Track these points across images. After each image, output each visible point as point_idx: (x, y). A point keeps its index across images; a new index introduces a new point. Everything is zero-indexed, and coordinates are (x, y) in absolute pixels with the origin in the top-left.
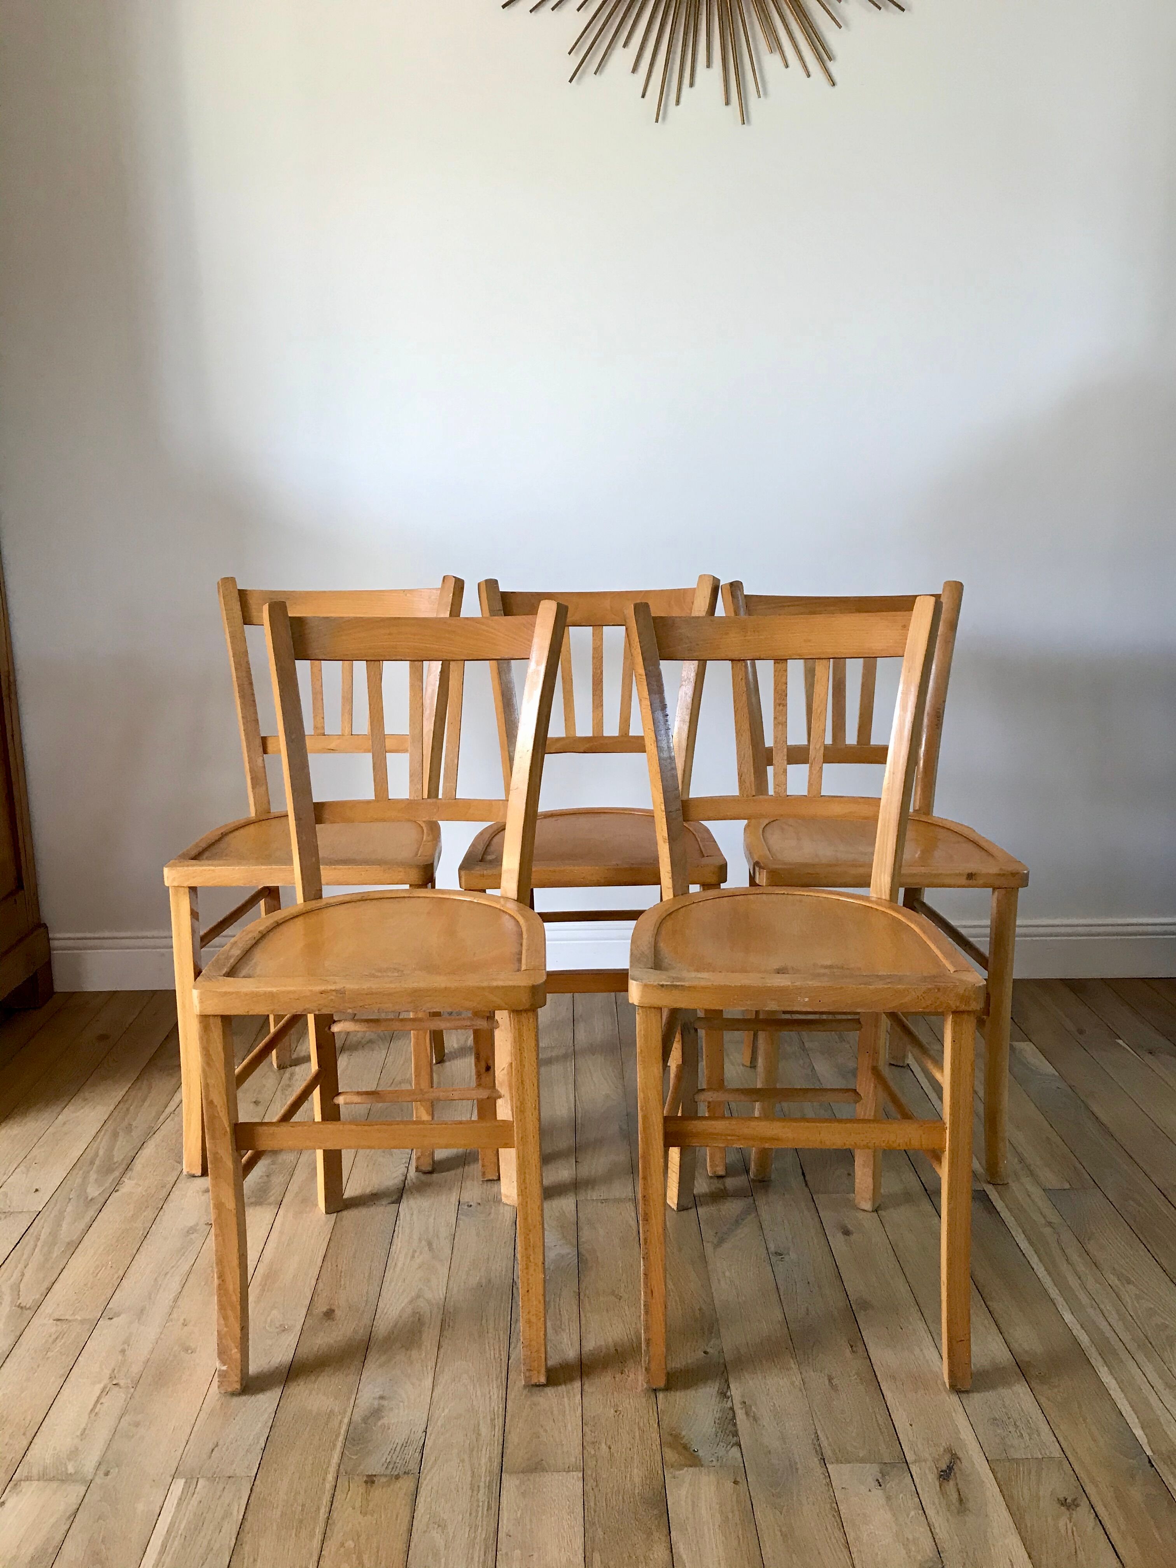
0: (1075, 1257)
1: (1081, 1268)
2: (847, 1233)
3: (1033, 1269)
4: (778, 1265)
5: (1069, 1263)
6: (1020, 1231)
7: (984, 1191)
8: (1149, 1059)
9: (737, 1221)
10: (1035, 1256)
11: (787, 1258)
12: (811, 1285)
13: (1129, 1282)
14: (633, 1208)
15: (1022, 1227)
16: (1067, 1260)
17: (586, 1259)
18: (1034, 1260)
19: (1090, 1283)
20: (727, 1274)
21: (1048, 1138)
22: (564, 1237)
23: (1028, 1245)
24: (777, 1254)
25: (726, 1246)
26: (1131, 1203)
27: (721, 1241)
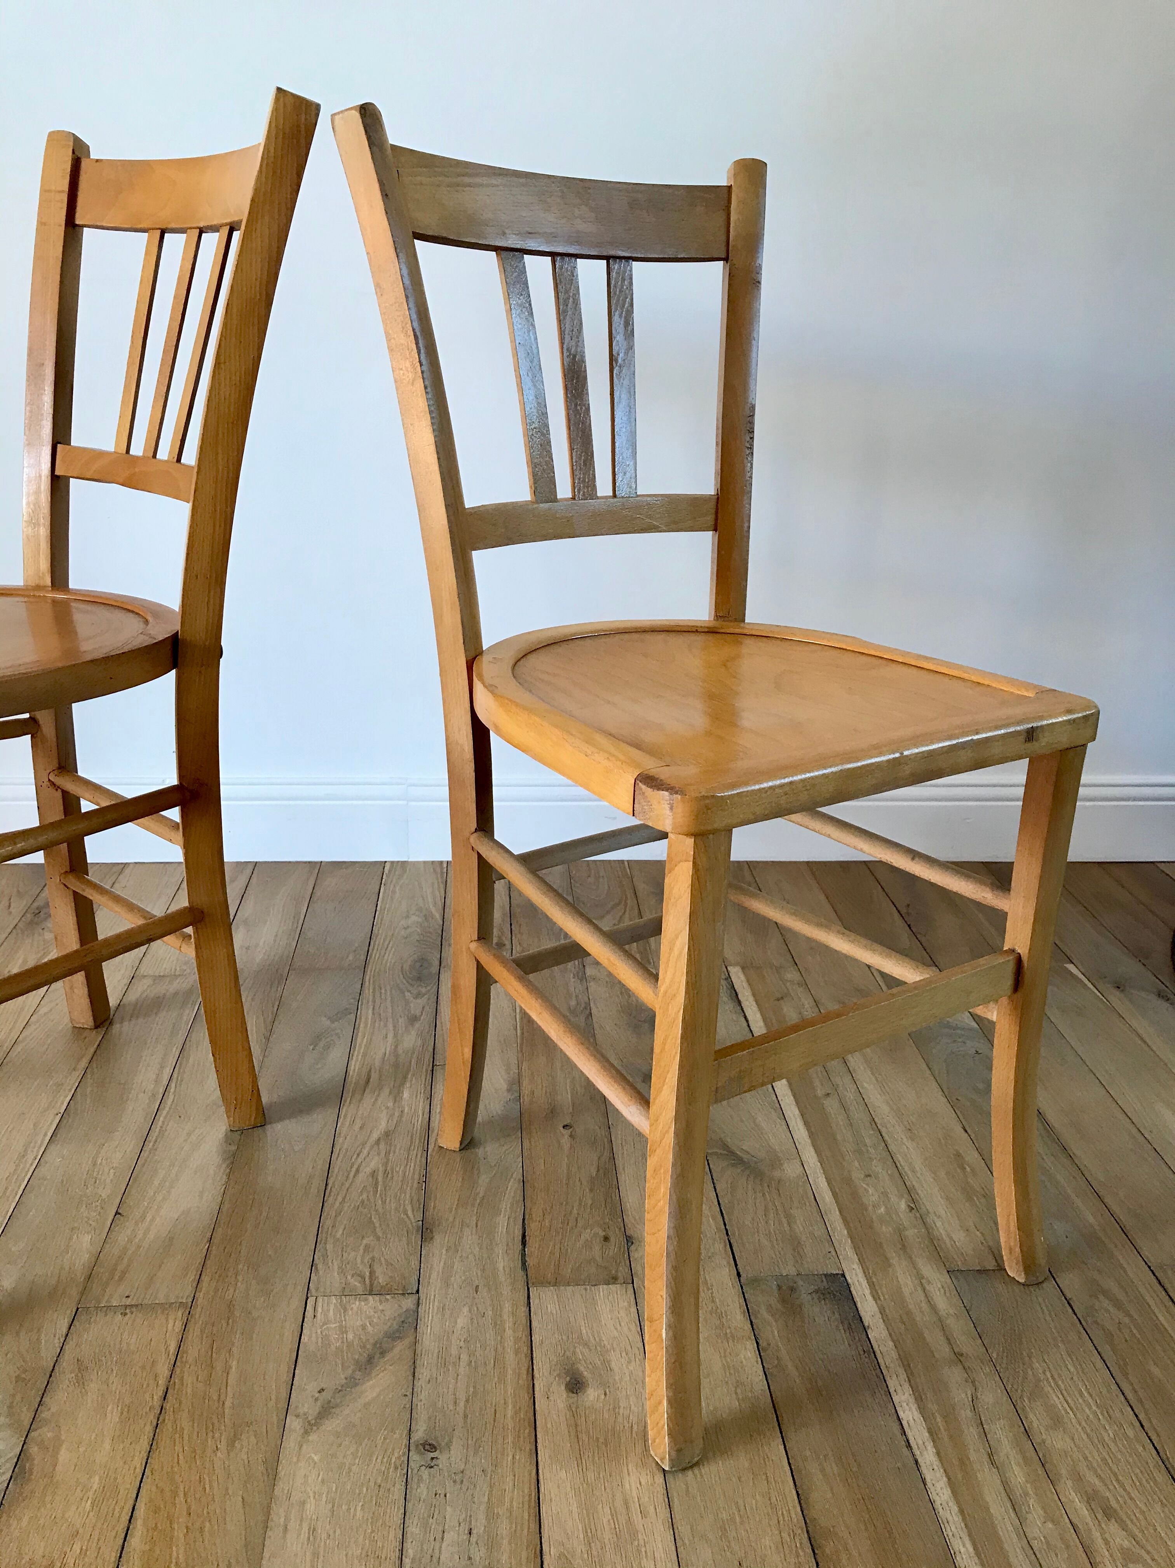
0: (1007, 1450)
1: (1018, 1476)
2: (575, 1385)
3: (925, 1484)
4: (420, 1480)
5: (993, 1463)
6: (903, 1376)
7: (843, 1275)
8: (1116, 998)
9: (370, 1360)
10: (930, 1446)
11: (443, 1459)
12: (473, 1539)
13: (1109, 1513)
14: (179, 1325)
15: (907, 1367)
16: (990, 1455)
17: (31, 1470)
18: (928, 1457)
19: (1035, 1515)
20: (310, 1507)
21: (958, 1155)
22: (10, 1407)
23: (917, 1415)
24: (429, 1447)
25: (331, 1425)
26: (1106, 1303)
27: (326, 1412)
